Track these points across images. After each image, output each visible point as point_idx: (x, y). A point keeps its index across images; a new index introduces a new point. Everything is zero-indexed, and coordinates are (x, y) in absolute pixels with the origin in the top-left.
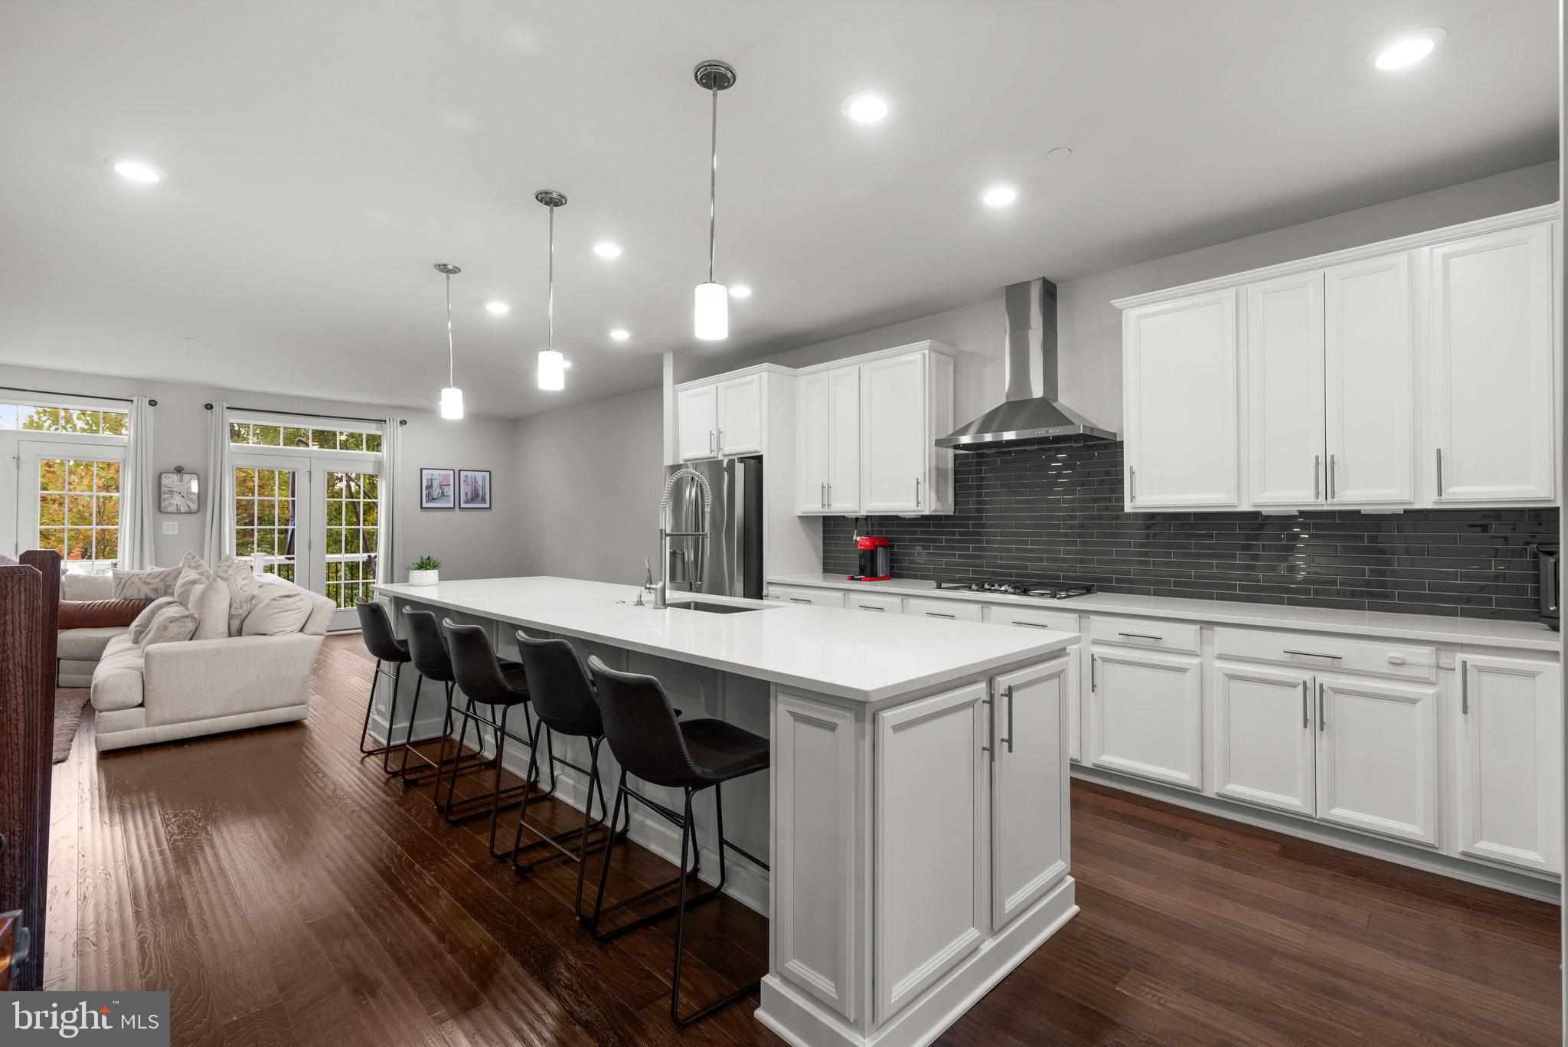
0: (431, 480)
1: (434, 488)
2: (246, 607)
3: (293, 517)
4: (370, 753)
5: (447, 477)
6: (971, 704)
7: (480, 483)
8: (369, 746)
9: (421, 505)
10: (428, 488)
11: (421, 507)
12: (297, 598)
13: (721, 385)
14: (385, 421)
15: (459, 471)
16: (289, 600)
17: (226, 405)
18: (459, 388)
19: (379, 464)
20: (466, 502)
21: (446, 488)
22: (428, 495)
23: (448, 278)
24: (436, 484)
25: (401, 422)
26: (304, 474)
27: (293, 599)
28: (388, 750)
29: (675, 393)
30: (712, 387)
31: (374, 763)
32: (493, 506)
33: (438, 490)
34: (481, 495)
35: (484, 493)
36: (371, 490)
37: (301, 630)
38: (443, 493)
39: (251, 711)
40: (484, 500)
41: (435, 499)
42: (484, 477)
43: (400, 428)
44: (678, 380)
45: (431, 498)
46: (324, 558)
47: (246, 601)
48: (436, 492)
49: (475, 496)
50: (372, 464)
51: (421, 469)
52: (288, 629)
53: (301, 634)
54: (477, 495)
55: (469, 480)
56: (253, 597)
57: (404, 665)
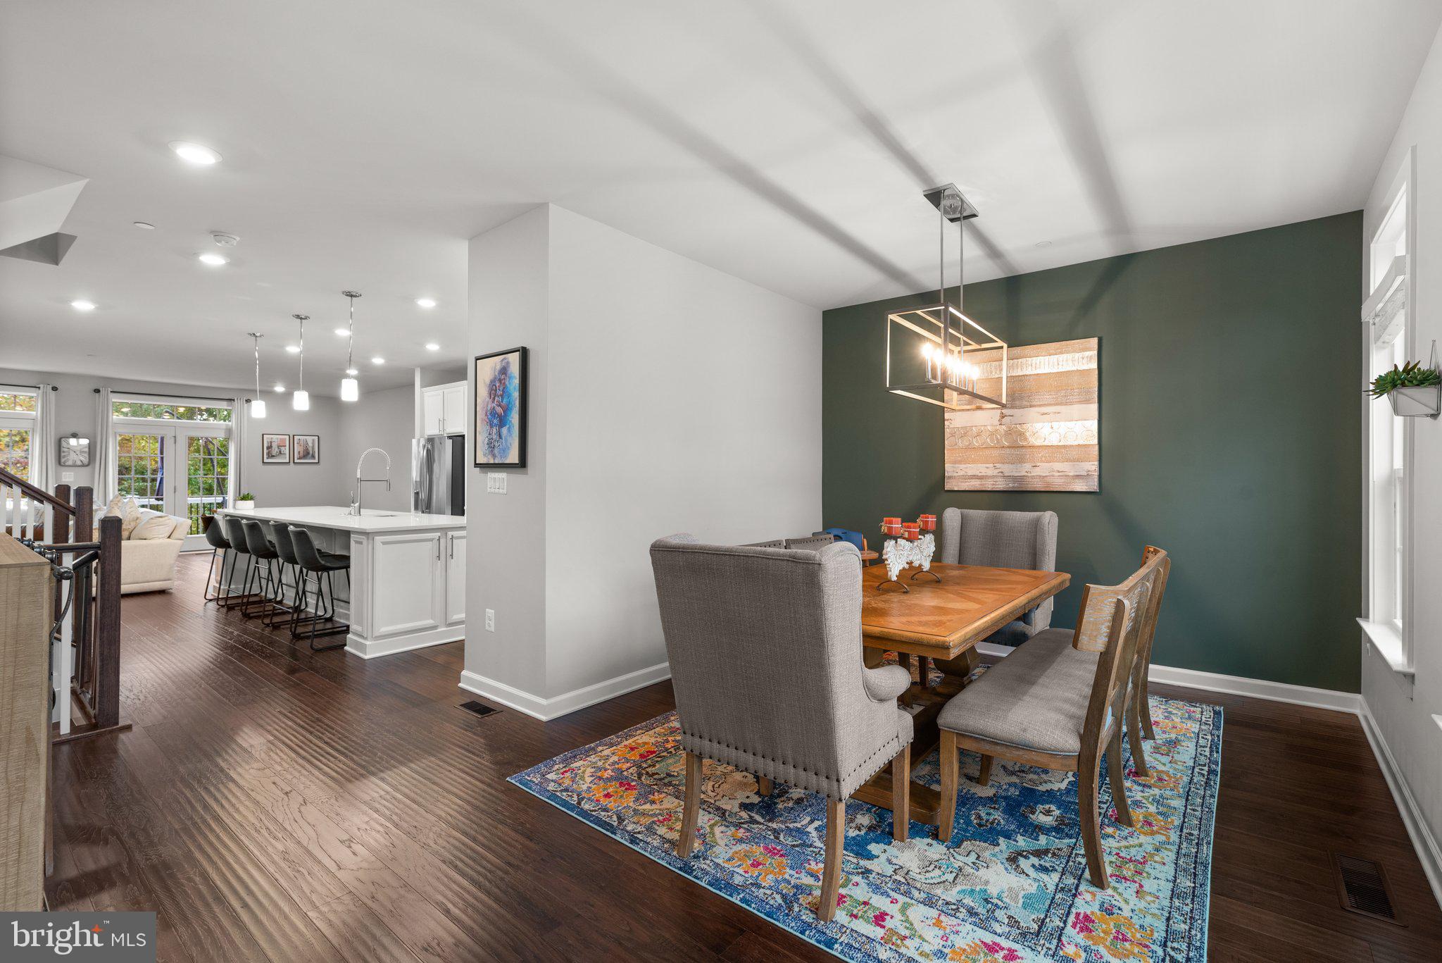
0: (271, 442)
1: (273, 448)
2: (133, 524)
3: (162, 468)
4: (210, 600)
5: (284, 440)
6: (431, 540)
7: (310, 445)
8: (209, 597)
9: (263, 460)
10: (268, 448)
11: (263, 462)
12: (166, 518)
13: (446, 391)
14: (234, 400)
15: (294, 436)
16: (160, 519)
17: (110, 390)
18: (264, 400)
19: (229, 431)
20: (299, 458)
21: (282, 448)
22: (268, 454)
23: (256, 340)
24: (274, 445)
25: (246, 401)
26: (171, 438)
27: (163, 519)
28: (218, 599)
29: (422, 394)
30: (440, 392)
31: (212, 605)
32: (320, 461)
33: (277, 449)
34: (311, 452)
35: (314, 452)
36: (224, 452)
37: (169, 537)
38: (280, 452)
39: (137, 583)
40: (313, 457)
41: (274, 456)
42: (313, 440)
43: (246, 405)
44: (422, 386)
45: (270, 456)
46: (186, 500)
47: (133, 520)
48: (275, 451)
49: (306, 454)
50: (223, 431)
51: (263, 435)
52: (160, 536)
53: (168, 539)
54: (308, 453)
55: (302, 442)
56: (137, 518)
57: (229, 550)
